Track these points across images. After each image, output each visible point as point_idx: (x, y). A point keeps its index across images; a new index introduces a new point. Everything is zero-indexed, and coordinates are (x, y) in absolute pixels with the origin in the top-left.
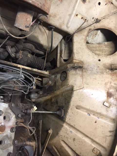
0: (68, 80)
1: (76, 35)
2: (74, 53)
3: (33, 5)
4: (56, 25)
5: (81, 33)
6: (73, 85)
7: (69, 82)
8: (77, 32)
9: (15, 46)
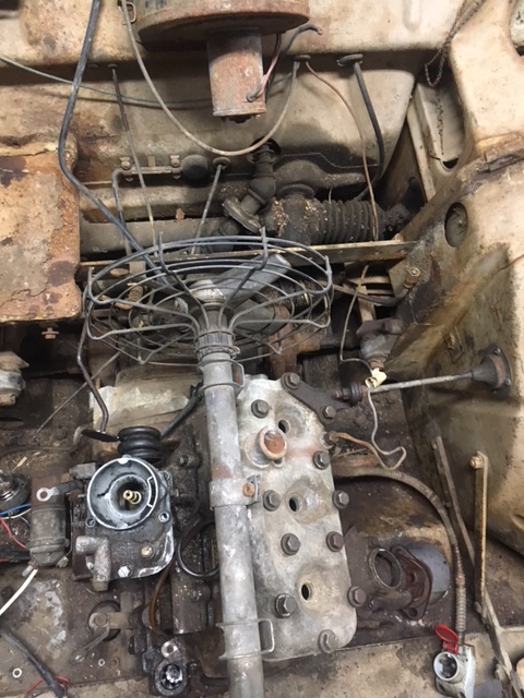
0: (474, 230)
1: (459, 40)
2: (473, 115)
3: (238, 13)
4: (360, 42)
5: (481, 22)
6: (502, 242)
7: (483, 237)
8: (459, 28)
9: (250, 191)
